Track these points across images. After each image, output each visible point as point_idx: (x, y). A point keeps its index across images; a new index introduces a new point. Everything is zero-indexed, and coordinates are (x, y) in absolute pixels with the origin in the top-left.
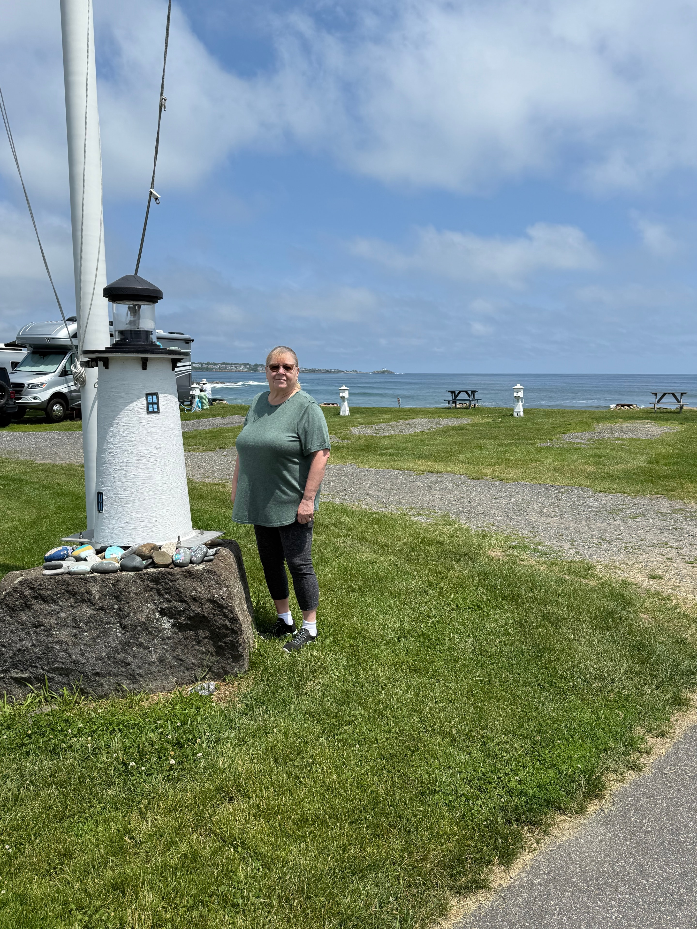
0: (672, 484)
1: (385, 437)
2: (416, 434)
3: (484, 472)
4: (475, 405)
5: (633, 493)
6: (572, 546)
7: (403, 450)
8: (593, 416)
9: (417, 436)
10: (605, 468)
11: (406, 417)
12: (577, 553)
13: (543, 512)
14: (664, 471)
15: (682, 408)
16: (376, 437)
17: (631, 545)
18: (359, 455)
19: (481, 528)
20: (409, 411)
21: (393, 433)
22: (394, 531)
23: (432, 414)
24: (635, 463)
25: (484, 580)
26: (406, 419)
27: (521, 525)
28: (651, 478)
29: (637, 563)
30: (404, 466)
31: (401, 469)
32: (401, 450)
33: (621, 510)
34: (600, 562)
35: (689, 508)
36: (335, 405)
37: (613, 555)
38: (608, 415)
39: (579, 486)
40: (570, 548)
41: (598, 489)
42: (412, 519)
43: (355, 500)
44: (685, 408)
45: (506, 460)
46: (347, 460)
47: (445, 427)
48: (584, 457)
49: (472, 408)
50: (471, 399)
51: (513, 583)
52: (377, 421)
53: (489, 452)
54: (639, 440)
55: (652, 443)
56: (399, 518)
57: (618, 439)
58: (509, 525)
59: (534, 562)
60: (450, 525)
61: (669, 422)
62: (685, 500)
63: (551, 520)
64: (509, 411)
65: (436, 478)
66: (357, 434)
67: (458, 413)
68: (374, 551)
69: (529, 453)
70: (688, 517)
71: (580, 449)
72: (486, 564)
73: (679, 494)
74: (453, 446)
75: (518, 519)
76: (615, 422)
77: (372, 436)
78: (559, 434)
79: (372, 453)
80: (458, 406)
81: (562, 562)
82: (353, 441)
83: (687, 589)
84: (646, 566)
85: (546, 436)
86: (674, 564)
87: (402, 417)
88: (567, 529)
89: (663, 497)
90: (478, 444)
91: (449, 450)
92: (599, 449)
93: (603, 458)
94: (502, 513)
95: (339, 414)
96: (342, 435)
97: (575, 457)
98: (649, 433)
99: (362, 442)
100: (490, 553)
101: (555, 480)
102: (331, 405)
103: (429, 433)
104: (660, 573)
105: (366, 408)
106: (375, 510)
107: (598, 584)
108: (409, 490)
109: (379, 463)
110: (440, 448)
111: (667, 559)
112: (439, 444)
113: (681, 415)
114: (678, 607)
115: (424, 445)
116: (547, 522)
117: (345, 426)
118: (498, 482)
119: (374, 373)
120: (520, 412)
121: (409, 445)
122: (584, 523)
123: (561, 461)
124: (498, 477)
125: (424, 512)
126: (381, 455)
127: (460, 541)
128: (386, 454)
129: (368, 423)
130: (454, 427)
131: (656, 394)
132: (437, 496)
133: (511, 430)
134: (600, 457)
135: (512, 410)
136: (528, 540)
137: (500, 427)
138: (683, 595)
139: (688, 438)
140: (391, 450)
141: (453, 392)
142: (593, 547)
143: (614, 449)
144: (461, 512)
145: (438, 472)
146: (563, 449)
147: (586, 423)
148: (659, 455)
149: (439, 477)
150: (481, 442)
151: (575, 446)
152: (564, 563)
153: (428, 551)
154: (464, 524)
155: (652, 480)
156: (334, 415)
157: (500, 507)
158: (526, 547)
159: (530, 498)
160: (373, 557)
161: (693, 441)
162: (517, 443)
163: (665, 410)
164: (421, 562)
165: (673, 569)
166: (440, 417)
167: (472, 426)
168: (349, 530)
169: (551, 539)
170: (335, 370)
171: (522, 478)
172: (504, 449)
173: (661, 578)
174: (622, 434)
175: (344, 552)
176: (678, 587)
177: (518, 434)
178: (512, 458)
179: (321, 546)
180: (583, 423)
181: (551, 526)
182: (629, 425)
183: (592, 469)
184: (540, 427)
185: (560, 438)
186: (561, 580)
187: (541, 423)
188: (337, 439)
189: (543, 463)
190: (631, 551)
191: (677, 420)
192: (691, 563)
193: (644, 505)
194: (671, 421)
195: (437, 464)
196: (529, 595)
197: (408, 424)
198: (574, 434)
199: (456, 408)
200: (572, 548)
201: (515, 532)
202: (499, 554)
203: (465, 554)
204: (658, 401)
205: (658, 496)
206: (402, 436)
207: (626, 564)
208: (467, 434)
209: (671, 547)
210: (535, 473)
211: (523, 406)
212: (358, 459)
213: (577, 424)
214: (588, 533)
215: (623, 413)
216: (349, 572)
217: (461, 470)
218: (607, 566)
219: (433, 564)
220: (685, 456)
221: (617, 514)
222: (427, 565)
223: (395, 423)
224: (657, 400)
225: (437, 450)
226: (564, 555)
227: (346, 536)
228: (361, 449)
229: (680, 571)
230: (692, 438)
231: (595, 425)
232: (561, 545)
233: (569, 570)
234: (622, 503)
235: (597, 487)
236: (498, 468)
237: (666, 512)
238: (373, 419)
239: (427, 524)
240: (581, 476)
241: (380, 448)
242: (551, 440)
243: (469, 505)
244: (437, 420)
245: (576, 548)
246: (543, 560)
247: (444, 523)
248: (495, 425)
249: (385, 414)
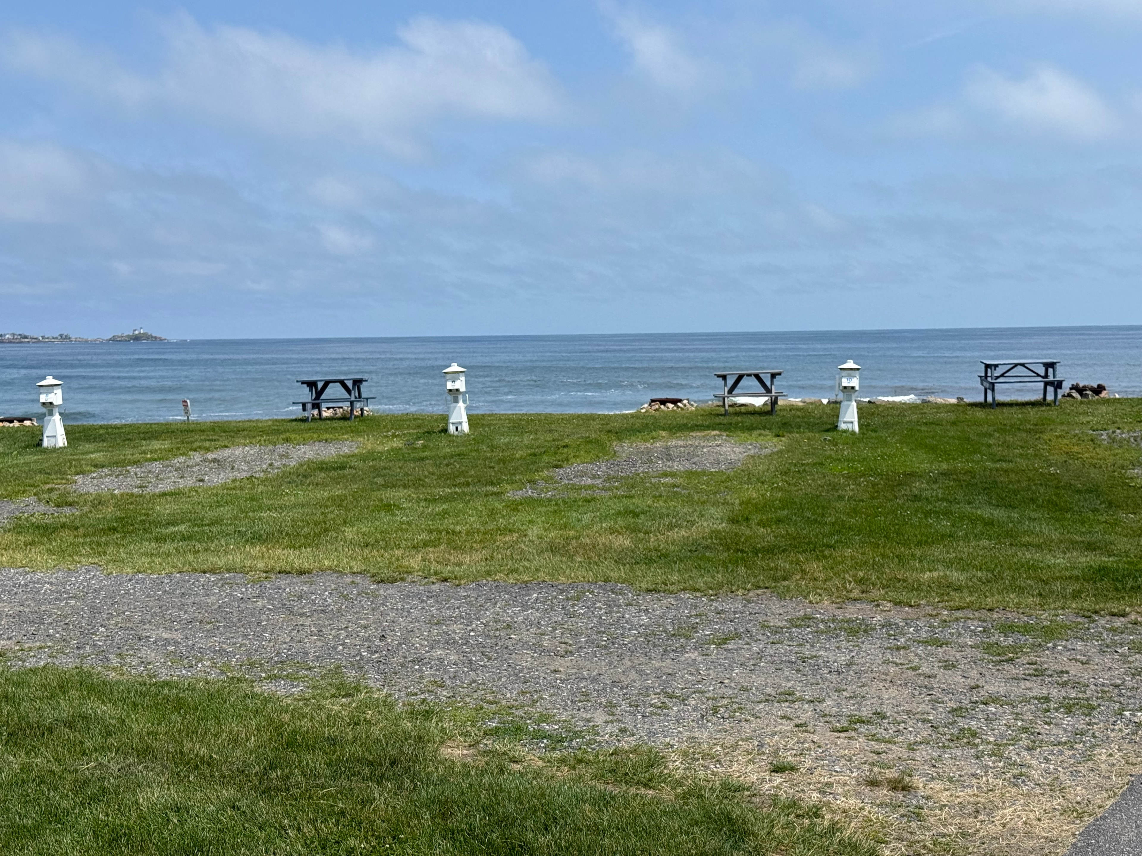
0: (782, 563)
1: (164, 494)
2: (236, 485)
3: (405, 563)
4: (362, 410)
5: (711, 588)
6: (611, 718)
7: (212, 524)
8: (608, 427)
9: (241, 489)
10: (650, 538)
11: (207, 444)
12: (623, 731)
13: (541, 646)
14: (763, 537)
15: (774, 402)
16: (141, 496)
17: (725, 702)
18: (107, 544)
19: (416, 694)
20: (214, 430)
21: (182, 484)
22: (219, 723)
23: (268, 434)
24: (705, 524)
25: (444, 817)
26: (208, 450)
27: (500, 679)
28: (740, 554)
29: (742, 740)
30: (221, 563)
31: (213, 571)
32: (209, 525)
33: (694, 628)
34: (672, 746)
35: (820, 613)
36: (27, 423)
37: (693, 727)
38: (638, 423)
39: (605, 581)
40: (606, 722)
41: (642, 585)
42: (257, 690)
43: (112, 656)
44: (781, 402)
45: (448, 533)
46: (76, 558)
47: (301, 465)
48: (606, 516)
49: (356, 417)
50: (353, 399)
51: (506, 818)
52: (137, 456)
53: (407, 516)
54: (704, 473)
55: (729, 479)
56: (227, 690)
57: (665, 475)
58: (474, 681)
59: (540, 763)
60: (347, 695)
61: (756, 433)
62: (811, 597)
63: (560, 663)
64: (436, 420)
65: (300, 586)
66: (92, 491)
67: (326, 430)
68: (178, 779)
69: (492, 513)
70: (823, 633)
71: (594, 499)
72: (443, 780)
73: (797, 585)
74: (327, 507)
75: (493, 667)
76: (653, 438)
77: (132, 495)
78: (548, 468)
79: (137, 535)
80: (325, 414)
81: (597, 756)
82: (86, 509)
83: (846, 788)
84: (761, 745)
85: (521, 473)
86: (812, 735)
87: (197, 444)
88: (594, 680)
89: (768, 592)
90: (381, 500)
91: (318, 517)
92: (632, 497)
93: (642, 516)
94: (456, 657)
95: (39, 444)
96: (54, 496)
97: (587, 518)
98: (721, 458)
99: (109, 511)
100: (446, 752)
101: (556, 570)
102: (16, 424)
103: (266, 479)
104: (790, 758)
105: (106, 427)
106: (164, 676)
107: (677, 797)
108: (240, 620)
109: (158, 560)
110: (296, 513)
111: (797, 726)
112: (294, 506)
113: (773, 418)
114: (838, 829)
115: (260, 508)
116: (552, 668)
117: (60, 472)
118: (437, 585)
119: (114, 340)
120: (461, 423)
121: (226, 512)
122: (627, 662)
123: (561, 529)
124: (436, 573)
125: (282, 669)
126: (160, 539)
127: (375, 731)
128: (172, 537)
129: (117, 464)
130: (322, 462)
131: (724, 377)
132: (307, 629)
133: (447, 465)
134: (636, 515)
135: (445, 419)
136: (520, 712)
137: (423, 459)
138: (841, 802)
139: (795, 465)
140: (182, 528)
141: (311, 384)
142: (652, 714)
143: (660, 496)
144: (368, 662)
145: (301, 573)
146: (560, 502)
147: (597, 441)
148: (747, 504)
149: (305, 583)
150: (390, 495)
151: (584, 494)
152: (601, 758)
153: (308, 765)
154: (379, 690)
155: (742, 559)
156: (27, 447)
157: (450, 643)
158: (519, 729)
159: (511, 617)
160: (175, 794)
161: (804, 470)
162: (465, 494)
163: (743, 409)
164: (294, 791)
165: (812, 747)
166: (287, 440)
167: (364, 458)
168: (109, 734)
169: (566, 705)
170: (14, 335)
171: (488, 573)
172: (439, 508)
173: (793, 769)
174: (670, 463)
175: (104, 791)
176: (829, 785)
177: (462, 474)
178: (458, 528)
179: (42, 782)
180: (590, 442)
181: (563, 677)
182: (681, 443)
183: (624, 541)
184: (506, 454)
185: (552, 478)
186: (602, 796)
187: (507, 445)
188: (42, 508)
189: (525, 536)
190: (726, 715)
191: (770, 429)
192: (844, 730)
193: (735, 613)
194: (758, 432)
195: (297, 552)
196: (542, 840)
197: (215, 460)
198: (577, 466)
199: (321, 418)
200: (612, 722)
201: (490, 697)
202: (465, 752)
203: (393, 763)
204: (730, 391)
205: (759, 592)
206: (205, 491)
207: (722, 746)
208: (354, 479)
209: (801, 700)
210: (512, 558)
211: (467, 408)
212: (105, 553)
213: (579, 445)
214: (637, 684)
215: (665, 418)
216: (124, 840)
217: (353, 563)
218: (685, 754)
219: (324, 795)
220: (795, 503)
221: (688, 638)
222: (310, 798)
223: (182, 459)
224: (727, 389)
225: (293, 520)
226: (598, 738)
227: (101, 749)
228: (110, 529)
229: (826, 750)
230: (803, 465)
231: (616, 445)
232: (589, 716)
233: (613, 771)
234: (694, 613)
235: (640, 582)
236: (433, 552)
237: (780, 624)
238: (128, 453)
239: (295, 699)
240: (605, 559)
241: (157, 524)
242: (532, 482)
243: (382, 644)
244: (281, 449)
245: (619, 721)
246: (557, 754)
247: (333, 691)
248: (412, 455)
249: (156, 438)
